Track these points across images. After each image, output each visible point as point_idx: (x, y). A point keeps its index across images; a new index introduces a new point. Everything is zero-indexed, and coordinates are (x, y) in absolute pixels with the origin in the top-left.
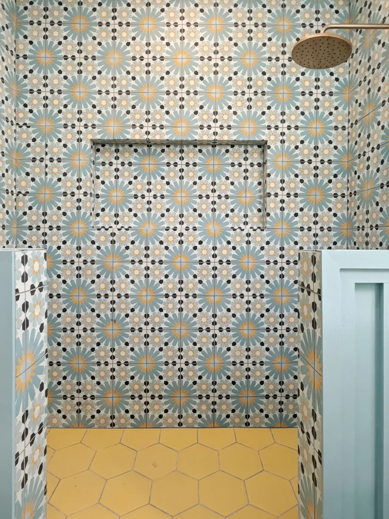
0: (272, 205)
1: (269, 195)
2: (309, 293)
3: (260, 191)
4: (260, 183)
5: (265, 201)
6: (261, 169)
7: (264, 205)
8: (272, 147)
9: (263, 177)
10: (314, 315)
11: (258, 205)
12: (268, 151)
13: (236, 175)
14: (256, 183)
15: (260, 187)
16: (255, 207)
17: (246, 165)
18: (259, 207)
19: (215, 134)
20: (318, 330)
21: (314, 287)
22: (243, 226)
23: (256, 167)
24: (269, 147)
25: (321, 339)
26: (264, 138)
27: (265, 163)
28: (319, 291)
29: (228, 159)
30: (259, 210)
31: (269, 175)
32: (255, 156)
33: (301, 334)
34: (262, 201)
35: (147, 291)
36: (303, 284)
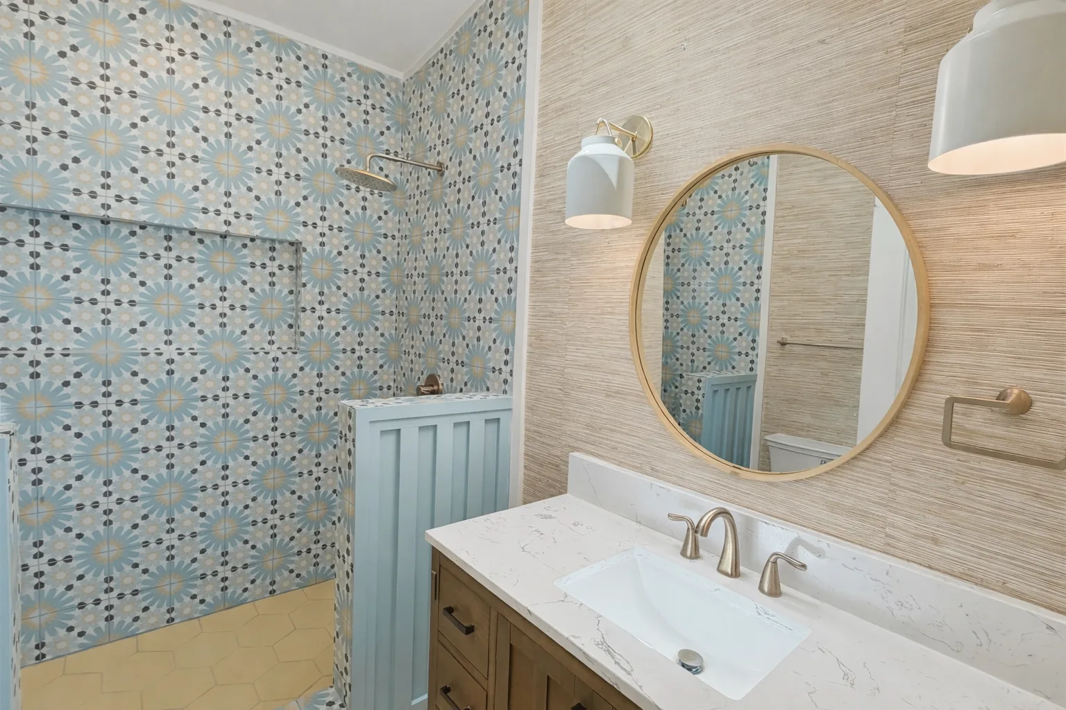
0: (308, 323)
1: (304, 310)
2: (346, 441)
3: (291, 302)
4: (291, 292)
5: (298, 317)
6: (294, 273)
7: (297, 322)
8: (309, 250)
9: (296, 284)
10: (350, 459)
11: (288, 319)
12: (304, 255)
13: (258, 279)
14: (286, 291)
15: (292, 297)
16: (285, 322)
17: (272, 267)
18: (290, 321)
19: (227, 223)
20: (352, 471)
21: (350, 436)
22: (267, 347)
23: (286, 270)
24: (305, 250)
25: (354, 477)
26: (298, 237)
27: (299, 268)
28: (354, 440)
29: (245, 256)
30: (291, 326)
31: (304, 285)
32: (286, 258)
33: (339, 475)
34: (294, 314)
35: (107, 446)
36: (341, 433)
